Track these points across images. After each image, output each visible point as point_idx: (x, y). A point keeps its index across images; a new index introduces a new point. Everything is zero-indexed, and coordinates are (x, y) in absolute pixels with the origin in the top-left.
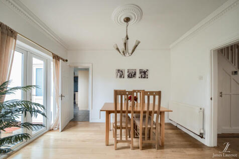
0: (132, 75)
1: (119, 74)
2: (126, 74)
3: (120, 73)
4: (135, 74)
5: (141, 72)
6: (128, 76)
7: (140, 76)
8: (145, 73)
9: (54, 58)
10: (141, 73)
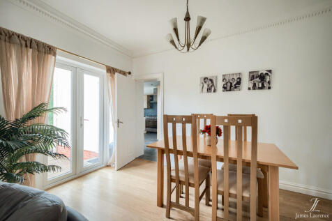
0: (232, 85)
1: (206, 86)
2: (220, 84)
3: (209, 84)
4: (239, 83)
5: (253, 76)
6: (225, 88)
7: (251, 86)
8: (262, 77)
9: (107, 72)
10: (252, 78)
